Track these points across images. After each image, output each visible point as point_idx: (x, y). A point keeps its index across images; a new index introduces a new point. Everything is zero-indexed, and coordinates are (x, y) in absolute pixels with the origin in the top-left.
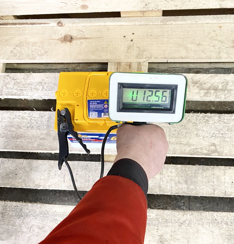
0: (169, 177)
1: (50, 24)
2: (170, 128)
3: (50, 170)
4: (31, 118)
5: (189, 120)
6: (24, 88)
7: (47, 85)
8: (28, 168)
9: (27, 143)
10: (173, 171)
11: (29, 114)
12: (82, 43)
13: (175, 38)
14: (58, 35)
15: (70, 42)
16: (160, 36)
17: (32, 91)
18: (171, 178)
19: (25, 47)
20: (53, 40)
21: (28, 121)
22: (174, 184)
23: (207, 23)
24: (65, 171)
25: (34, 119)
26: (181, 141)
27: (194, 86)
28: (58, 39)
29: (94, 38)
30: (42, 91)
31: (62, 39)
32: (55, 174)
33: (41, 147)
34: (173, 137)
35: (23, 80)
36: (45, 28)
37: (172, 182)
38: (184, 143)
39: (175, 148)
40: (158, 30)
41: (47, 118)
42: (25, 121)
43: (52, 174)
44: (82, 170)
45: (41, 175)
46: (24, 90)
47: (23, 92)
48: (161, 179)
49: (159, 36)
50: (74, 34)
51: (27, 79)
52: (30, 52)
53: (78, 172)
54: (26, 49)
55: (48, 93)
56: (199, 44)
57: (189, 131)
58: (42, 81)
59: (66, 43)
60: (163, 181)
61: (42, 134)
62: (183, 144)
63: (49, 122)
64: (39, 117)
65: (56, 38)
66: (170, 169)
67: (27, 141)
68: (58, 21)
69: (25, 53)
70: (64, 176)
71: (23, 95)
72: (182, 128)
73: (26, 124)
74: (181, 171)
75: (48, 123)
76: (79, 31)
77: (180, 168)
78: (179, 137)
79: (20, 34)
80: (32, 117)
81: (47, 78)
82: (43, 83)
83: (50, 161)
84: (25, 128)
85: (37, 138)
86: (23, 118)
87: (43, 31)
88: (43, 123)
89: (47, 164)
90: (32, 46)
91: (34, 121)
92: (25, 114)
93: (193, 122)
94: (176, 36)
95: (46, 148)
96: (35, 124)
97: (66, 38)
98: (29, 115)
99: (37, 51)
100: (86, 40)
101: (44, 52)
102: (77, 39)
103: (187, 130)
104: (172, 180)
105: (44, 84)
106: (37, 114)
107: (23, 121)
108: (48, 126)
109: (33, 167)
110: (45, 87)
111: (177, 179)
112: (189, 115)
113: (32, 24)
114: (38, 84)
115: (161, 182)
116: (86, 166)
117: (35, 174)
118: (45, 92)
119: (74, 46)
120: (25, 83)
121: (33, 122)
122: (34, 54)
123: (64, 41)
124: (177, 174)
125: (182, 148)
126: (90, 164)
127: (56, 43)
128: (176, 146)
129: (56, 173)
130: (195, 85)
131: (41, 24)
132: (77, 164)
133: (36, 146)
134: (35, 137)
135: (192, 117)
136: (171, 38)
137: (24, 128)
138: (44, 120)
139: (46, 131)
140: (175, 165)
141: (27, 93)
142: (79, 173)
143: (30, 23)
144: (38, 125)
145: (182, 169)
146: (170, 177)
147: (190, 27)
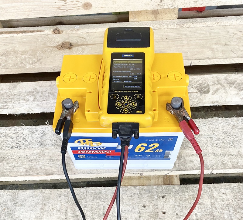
0: (223, 201)
1: (44, 31)
2: (210, 136)
3: (44, 203)
4: (18, 135)
5: (234, 125)
6: (10, 100)
7: (40, 94)
8: (11, 202)
9: (10, 168)
10: (228, 191)
11: (14, 130)
12: (83, 49)
13: (196, 40)
14: (55, 42)
15: (69, 49)
16: (178, 39)
17: (19, 103)
18: (227, 203)
19: (12, 56)
20: (47, 48)
21: (13, 139)
22: (233, 211)
23: (229, 25)
24: (67, 204)
25: (21, 136)
26: (229, 151)
27: (230, 87)
28: (54, 47)
29: (98, 44)
30: (34, 102)
31: (59, 46)
32: (53, 209)
33: (30, 171)
34: (217, 147)
35: (7, 91)
36: (38, 37)
37: (230, 207)
38: (234, 153)
39: (224, 161)
40: (174, 33)
41: (40, 133)
42: (9, 139)
43: (47, 208)
44: (93, 201)
45: (31, 211)
46: (10, 102)
47: (8, 104)
48: (212, 204)
49: (176, 39)
50: (73, 41)
51: (14, 89)
52: (19, 61)
53: (87, 203)
54: (13, 58)
55: (41, 104)
56: (226, 45)
57: (236, 139)
58: (33, 91)
59: (64, 50)
60: (216, 208)
61: (32, 154)
62: (233, 155)
63: (43, 138)
64: (29, 133)
65: (51, 46)
66: (222, 189)
67: (11, 164)
68: (54, 28)
69: (12, 62)
70: (66, 211)
71: (7, 108)
72: (226, 135)
73: (11, 143)
74: (239, 191)
75: (41, 140)
76: (80, 37)
77: (236, 187)
78: (225, 147)
79: (7, 43)
80: (19, 133)
81: (41, 87)
82: (35, 92)
83: (44, 190)
84: (9, 148)
85: (26, 161)
86: (6, 135)
87: (35, 39)
88: (35, 140)
89: (40, 194)
90: (22, 54)
91: (22, 139)
92: (10, 130)
93: (240, 127)
94: (197, 38)
95: (38, 172)
96: (23, 142)
97: (64, 45)
98: (14, 132)
99: (27, 59)
100: (89, 46)
101: (36, 60)
102: (78, 45)
103: (233, 137)
104: (228, 205)
105: (37, 94)
106: (26, 130)
107: (5, 140)
108: (41, 143)
109: (18, 200)
110: (38, 97)
111: (235, 202)
112: (232, 120)
113: (22, 32)
114: (28, 95)
115: (214, 209)
116: (98, 194)
117: (22, 210)
118: (38, 103)
119: (74, 52)
120: (11, 94)
121: (19, 140)
122: (23, 62)
123: (62, 49)
124: (234, 197)
125: (233, 160)
126: (104, 191)
127: (51, 50)
128: (224, 159)
129: (54, 206)
130: (231, 85)
131: (33, 32)
132: (85, 191)
133: (24, 170)
134: (23, 158)
135: (236, 121)
136: (191, 40)
137: (7, 148)
138: (36, 136)
139: (39, 150)
140: (228, 184)
141: (13, 104)
142: (89, 205)
143: (19, 32)
144: (27, 143)
145: (239, 188)
146: (225, 201)
147: (211, 29)
